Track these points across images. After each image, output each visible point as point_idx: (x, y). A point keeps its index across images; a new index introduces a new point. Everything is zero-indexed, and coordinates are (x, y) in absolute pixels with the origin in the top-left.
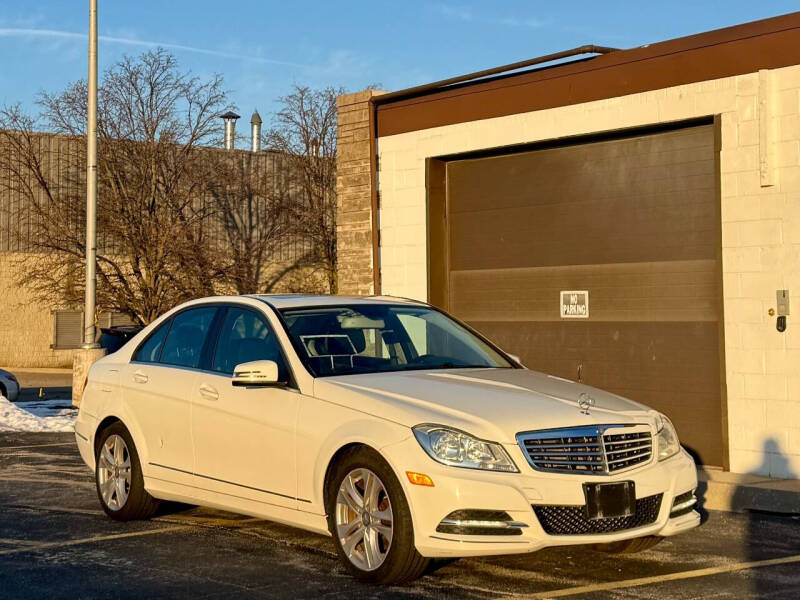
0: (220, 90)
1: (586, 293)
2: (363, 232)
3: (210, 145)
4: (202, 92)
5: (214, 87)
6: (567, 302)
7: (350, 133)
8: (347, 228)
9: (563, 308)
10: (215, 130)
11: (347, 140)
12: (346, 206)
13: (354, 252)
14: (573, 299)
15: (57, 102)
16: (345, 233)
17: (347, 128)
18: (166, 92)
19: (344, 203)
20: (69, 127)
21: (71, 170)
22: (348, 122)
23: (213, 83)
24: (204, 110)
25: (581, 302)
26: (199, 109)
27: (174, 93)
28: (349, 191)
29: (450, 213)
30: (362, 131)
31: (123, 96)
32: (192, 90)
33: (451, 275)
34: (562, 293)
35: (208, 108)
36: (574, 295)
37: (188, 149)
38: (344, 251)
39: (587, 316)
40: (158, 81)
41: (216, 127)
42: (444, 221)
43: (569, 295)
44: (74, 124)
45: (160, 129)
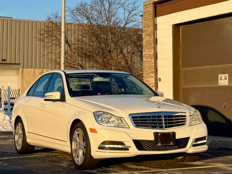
0: (136, 5)
1: (227, 75)
2: (152, 54)
3: (132, 26)
4: (130, 6)
5: (134, 4)
6: (221, 79)
7: (147, 16)
8: (146, 53)
9: (220, 81)
10: (134, 21)
11: (146, 18)
12: (146, 44)
13: (149, 62)
14: (223, 78)
15: (73, 10)
16: (146, 54)
17: (146, 14)
18: (115, 6)
19: (145, 43)
20: (78, 20)
21: (80, 37)
22: (146, 12)
23: (134, 2)
24: (130, 13)
25: (226, 79)
26: (128, 13)
27: (118, 6)
28: (147, 38)
29: (182, 46)
30: (151, 15)
31: (98, 8)
32: (126, 5)
33: (182, 70)
34: (220, 75)
35: (132, 12)
36: (223, 76)
37: (124, 28)
38: (145, 61)
39: (228, 84)
40: (112, 2)
41: (134, 20)
42: (180, 49)
43: (222, 76)
44: (80, 19)
45: (112, 21)
